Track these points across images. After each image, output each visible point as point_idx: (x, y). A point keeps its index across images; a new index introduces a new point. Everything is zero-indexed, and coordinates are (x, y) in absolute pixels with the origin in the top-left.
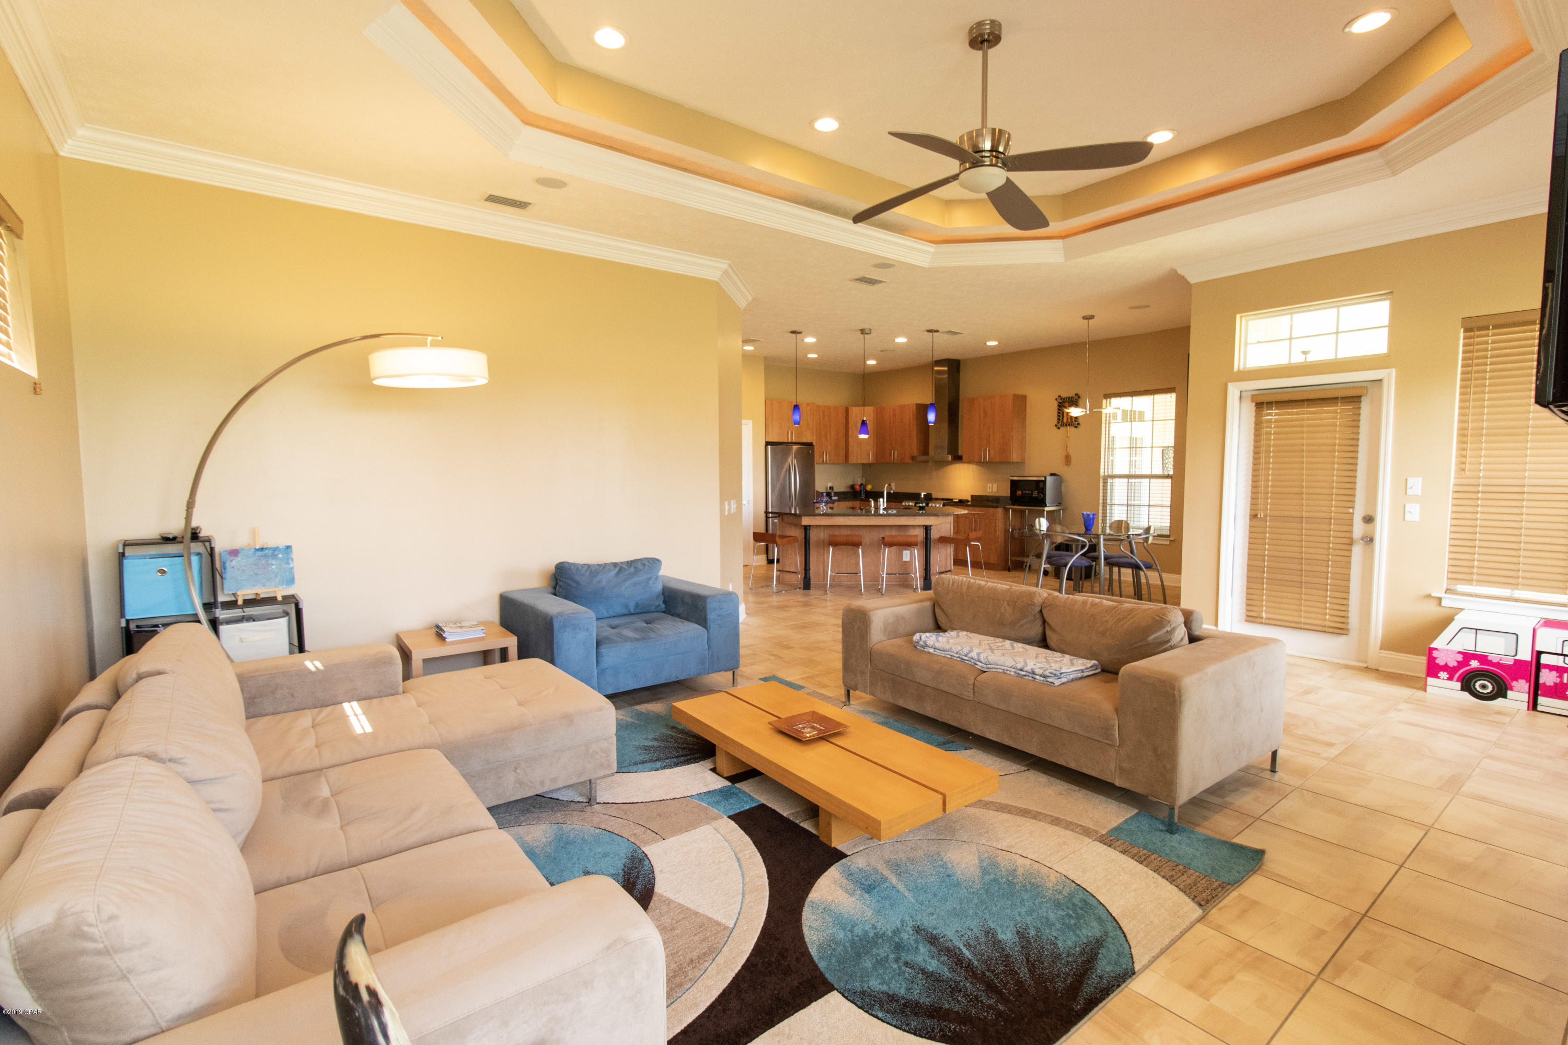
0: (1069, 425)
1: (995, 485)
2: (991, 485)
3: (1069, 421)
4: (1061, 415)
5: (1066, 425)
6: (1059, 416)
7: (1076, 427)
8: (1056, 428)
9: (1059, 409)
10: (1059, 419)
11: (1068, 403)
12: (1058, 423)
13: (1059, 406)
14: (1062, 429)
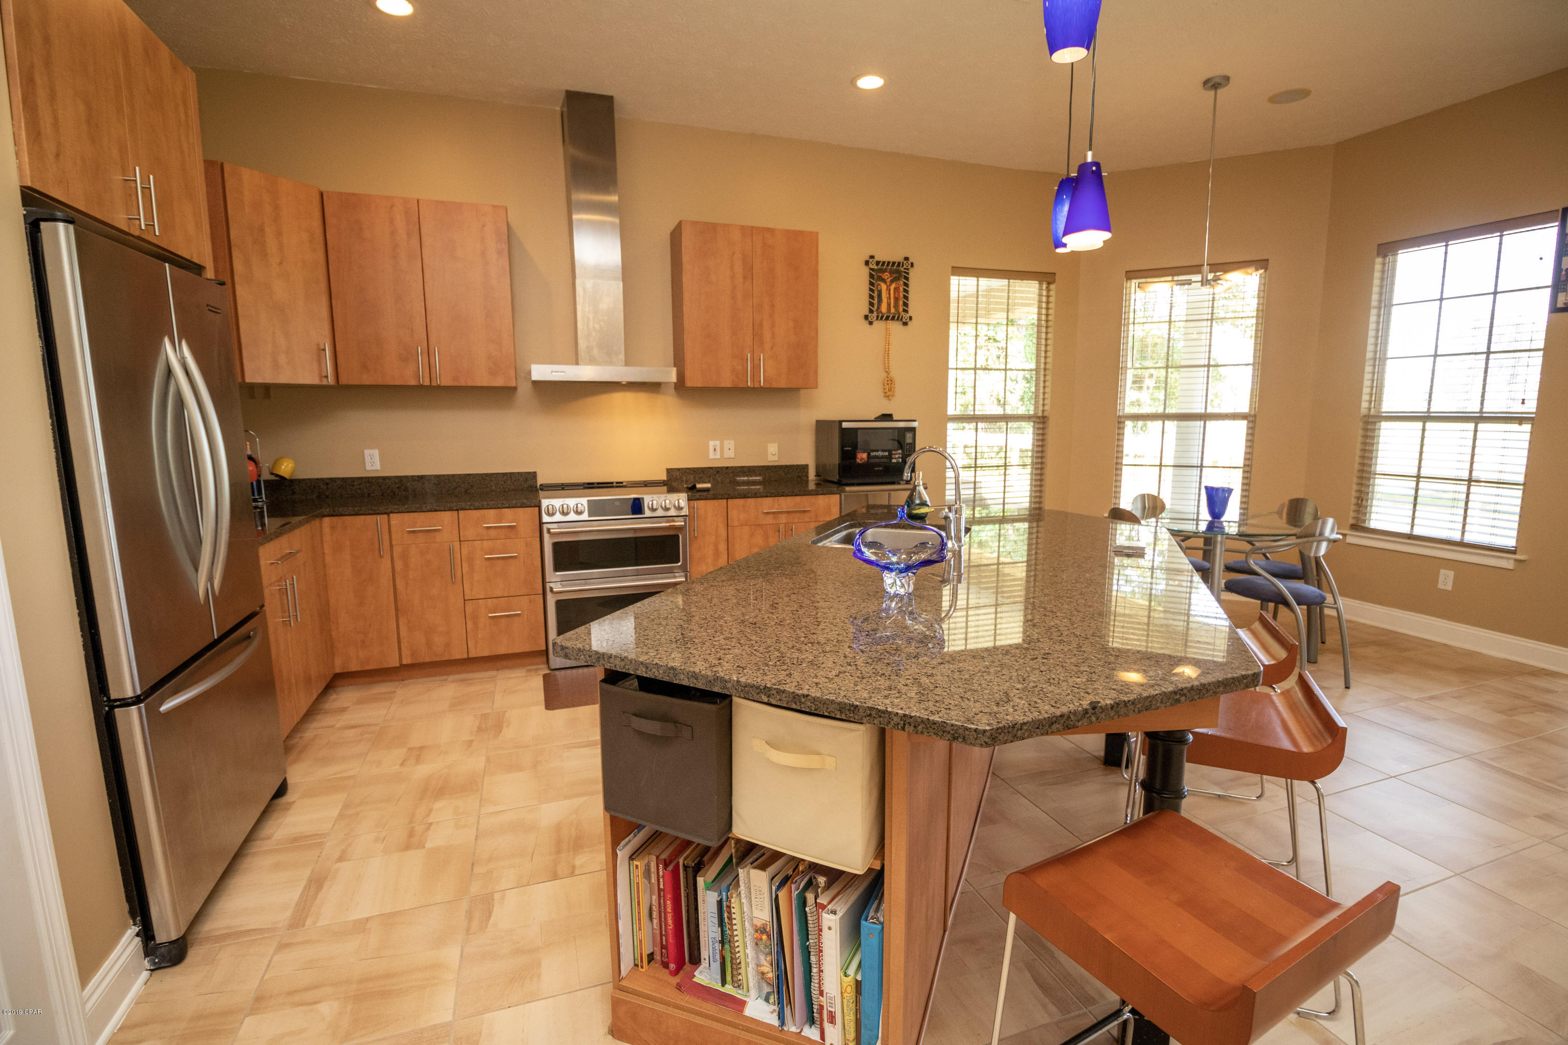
0: (893, 319)
1: (730, 444)
2: (718, 443)
3: (893, 310)
4: (875, 295)
5: (887, 318)
6: (871, 297)
7: (905, 324)
8: (866, 323)
9: (871, 284)
10: (871, 304)
11: (891, 273)
12: (871, 311)
13: (871, 276)
14: (879, 325)
